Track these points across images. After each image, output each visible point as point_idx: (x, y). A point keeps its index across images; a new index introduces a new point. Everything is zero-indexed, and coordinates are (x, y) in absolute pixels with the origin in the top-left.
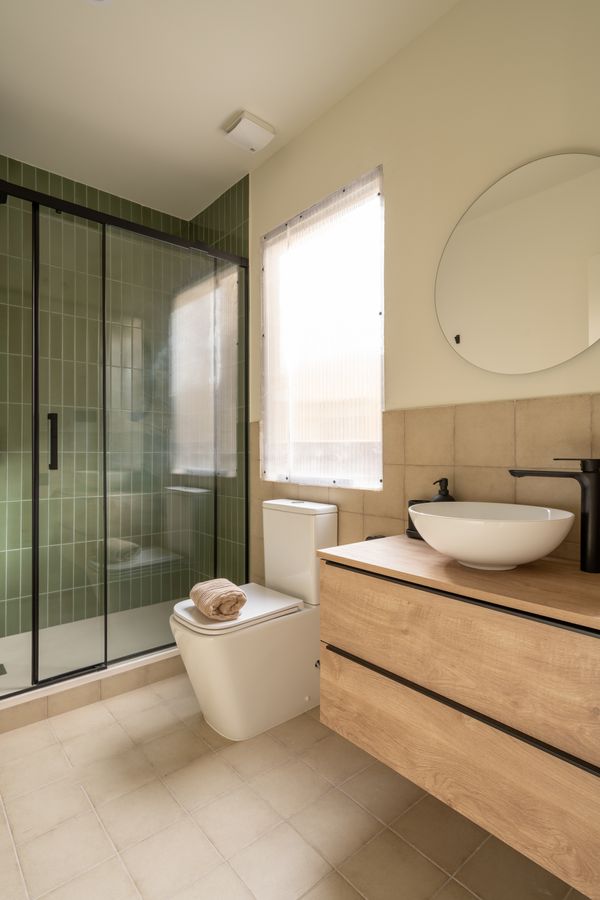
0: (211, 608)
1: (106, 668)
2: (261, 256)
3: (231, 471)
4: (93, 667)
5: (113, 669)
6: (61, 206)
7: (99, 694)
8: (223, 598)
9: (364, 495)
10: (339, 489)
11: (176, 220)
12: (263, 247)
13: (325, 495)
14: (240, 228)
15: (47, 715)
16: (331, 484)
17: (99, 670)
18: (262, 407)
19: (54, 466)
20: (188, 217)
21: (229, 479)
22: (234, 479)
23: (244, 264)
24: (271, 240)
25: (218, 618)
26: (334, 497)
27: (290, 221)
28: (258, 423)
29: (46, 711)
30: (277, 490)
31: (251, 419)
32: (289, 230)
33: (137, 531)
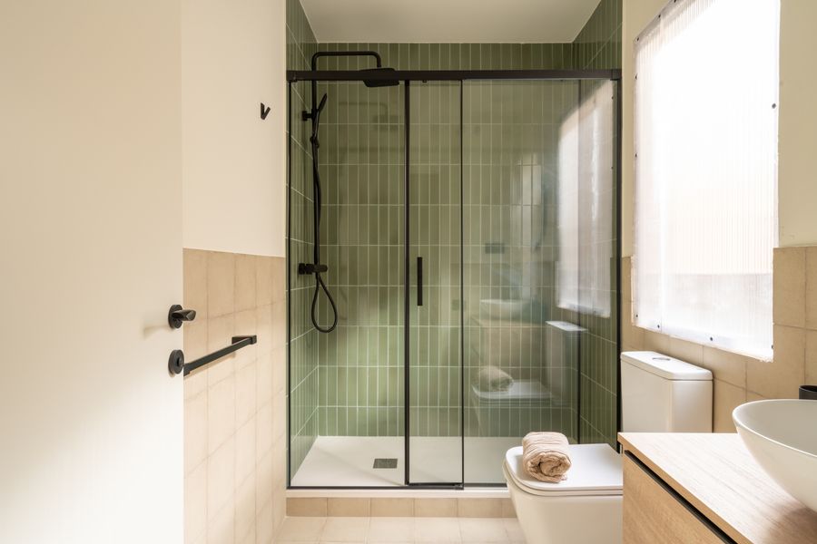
0: (529, 464)
1: (462, 489)
2: (634, 61)
3: (606, 311)
4: (453, 484)
5: (468, 492)
6: (425, 76)
7: (456, 511)
8: (542, 456)
9: (747, 362)
10: (716, 350)
11: (557, 46)
12: (636, 49)
13: (697, 355)
14: (614, 36)
15: (413, 514)
16: (707, 342)
17: (457, 489)
18: (633, 240)
19: (420, 303)
20: (570, 39)
21: (603, 319)
22: (608, 319)
23: (616, 76)
24: (644, 40)
25: (537, 476)
26: (709, 359)
27: (664, 10)
28: (629, 257)
29: (413, 510)
30: (648, 341)
31: (624, 254)
32: (663, 21)
33: (516, 363)
